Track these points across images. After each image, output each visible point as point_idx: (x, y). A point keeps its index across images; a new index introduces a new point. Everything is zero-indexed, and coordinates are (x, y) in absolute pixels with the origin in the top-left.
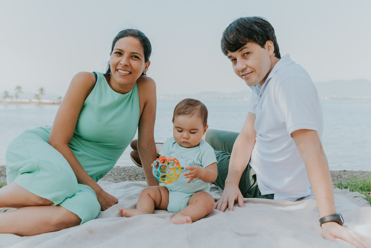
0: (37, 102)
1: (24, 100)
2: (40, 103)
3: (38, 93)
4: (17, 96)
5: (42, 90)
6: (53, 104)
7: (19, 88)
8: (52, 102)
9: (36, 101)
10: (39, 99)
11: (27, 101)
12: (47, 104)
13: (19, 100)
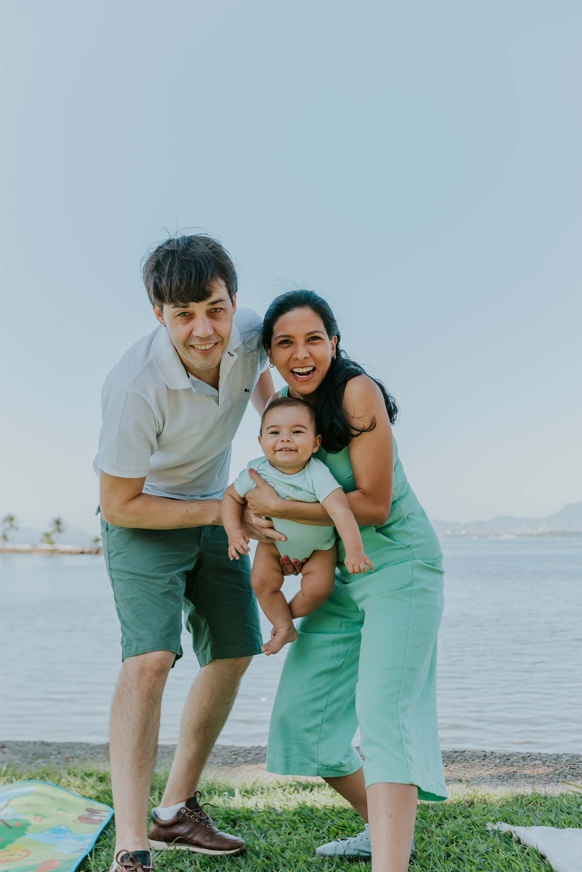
0: (48, 550)
1: (19, 546)
2: (53, 552)
3: (50, 529)
4: (5, 538)
5: (58, 523)
6: (82, 553)
7: (11, 519)
8: (80, 548)
9: (46, 546)
10: (51, 543)
11: (27, 547)
12: (70, 553)
13: (9, 546)
